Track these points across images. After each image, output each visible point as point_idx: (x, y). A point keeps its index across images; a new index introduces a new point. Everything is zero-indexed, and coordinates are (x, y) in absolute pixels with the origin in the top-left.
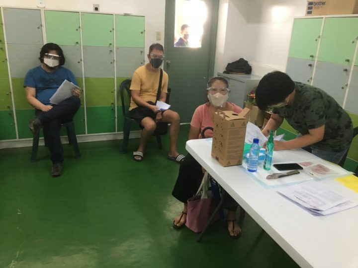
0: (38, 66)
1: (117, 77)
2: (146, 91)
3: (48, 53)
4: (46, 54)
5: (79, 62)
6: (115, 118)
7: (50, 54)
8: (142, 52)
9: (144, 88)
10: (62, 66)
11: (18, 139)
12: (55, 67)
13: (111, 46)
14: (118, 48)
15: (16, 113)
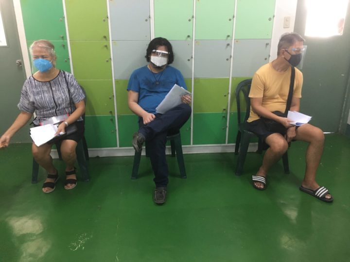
0: (144, 66)
1: (232, 77)
2: (272, 98)
3: (156, 49)
4: (154, 51)
5: (189, 60)
6: (227, 127)
7: (157, 51)
8: (267, 44)
9: (269, 93)
10: (170, 65)
11: (118, 148)
12: (163, 66)
13: (229, 38)
14: (237, 41)
15: (118, 119)
